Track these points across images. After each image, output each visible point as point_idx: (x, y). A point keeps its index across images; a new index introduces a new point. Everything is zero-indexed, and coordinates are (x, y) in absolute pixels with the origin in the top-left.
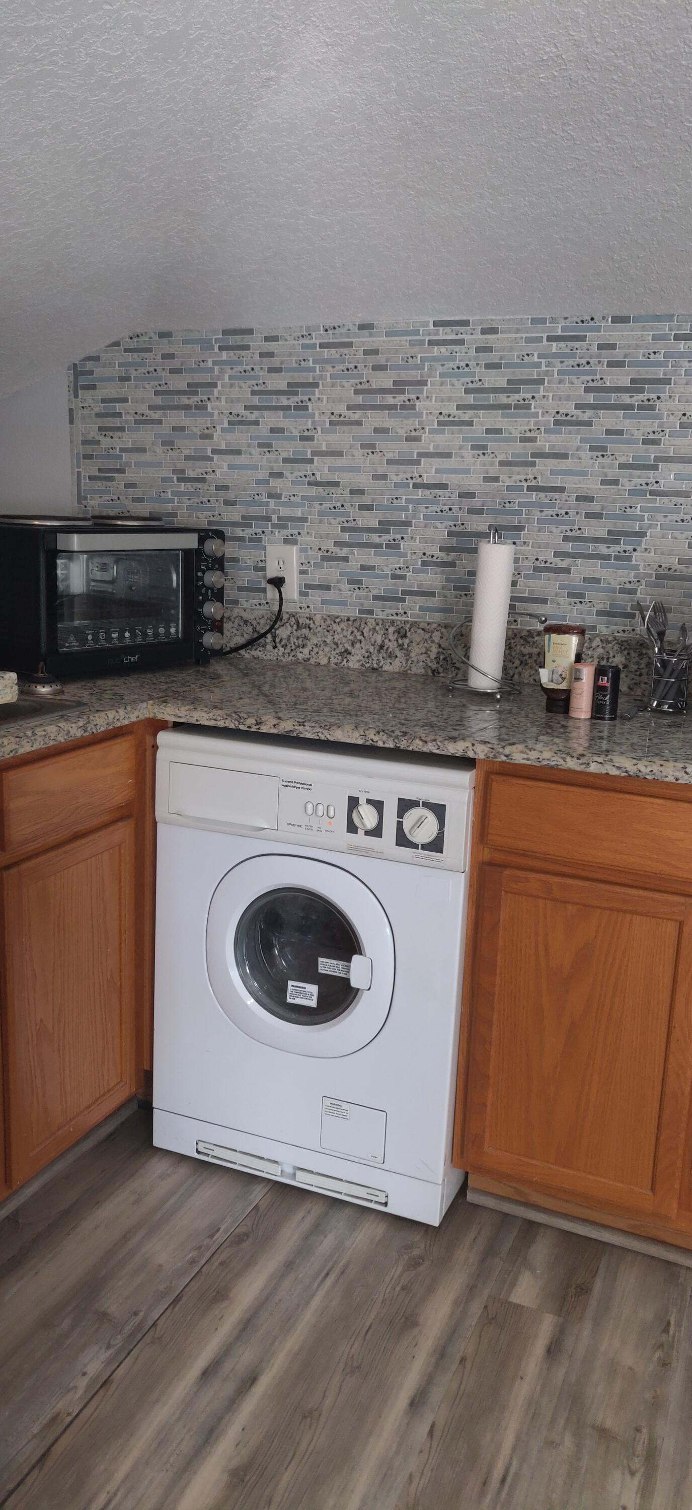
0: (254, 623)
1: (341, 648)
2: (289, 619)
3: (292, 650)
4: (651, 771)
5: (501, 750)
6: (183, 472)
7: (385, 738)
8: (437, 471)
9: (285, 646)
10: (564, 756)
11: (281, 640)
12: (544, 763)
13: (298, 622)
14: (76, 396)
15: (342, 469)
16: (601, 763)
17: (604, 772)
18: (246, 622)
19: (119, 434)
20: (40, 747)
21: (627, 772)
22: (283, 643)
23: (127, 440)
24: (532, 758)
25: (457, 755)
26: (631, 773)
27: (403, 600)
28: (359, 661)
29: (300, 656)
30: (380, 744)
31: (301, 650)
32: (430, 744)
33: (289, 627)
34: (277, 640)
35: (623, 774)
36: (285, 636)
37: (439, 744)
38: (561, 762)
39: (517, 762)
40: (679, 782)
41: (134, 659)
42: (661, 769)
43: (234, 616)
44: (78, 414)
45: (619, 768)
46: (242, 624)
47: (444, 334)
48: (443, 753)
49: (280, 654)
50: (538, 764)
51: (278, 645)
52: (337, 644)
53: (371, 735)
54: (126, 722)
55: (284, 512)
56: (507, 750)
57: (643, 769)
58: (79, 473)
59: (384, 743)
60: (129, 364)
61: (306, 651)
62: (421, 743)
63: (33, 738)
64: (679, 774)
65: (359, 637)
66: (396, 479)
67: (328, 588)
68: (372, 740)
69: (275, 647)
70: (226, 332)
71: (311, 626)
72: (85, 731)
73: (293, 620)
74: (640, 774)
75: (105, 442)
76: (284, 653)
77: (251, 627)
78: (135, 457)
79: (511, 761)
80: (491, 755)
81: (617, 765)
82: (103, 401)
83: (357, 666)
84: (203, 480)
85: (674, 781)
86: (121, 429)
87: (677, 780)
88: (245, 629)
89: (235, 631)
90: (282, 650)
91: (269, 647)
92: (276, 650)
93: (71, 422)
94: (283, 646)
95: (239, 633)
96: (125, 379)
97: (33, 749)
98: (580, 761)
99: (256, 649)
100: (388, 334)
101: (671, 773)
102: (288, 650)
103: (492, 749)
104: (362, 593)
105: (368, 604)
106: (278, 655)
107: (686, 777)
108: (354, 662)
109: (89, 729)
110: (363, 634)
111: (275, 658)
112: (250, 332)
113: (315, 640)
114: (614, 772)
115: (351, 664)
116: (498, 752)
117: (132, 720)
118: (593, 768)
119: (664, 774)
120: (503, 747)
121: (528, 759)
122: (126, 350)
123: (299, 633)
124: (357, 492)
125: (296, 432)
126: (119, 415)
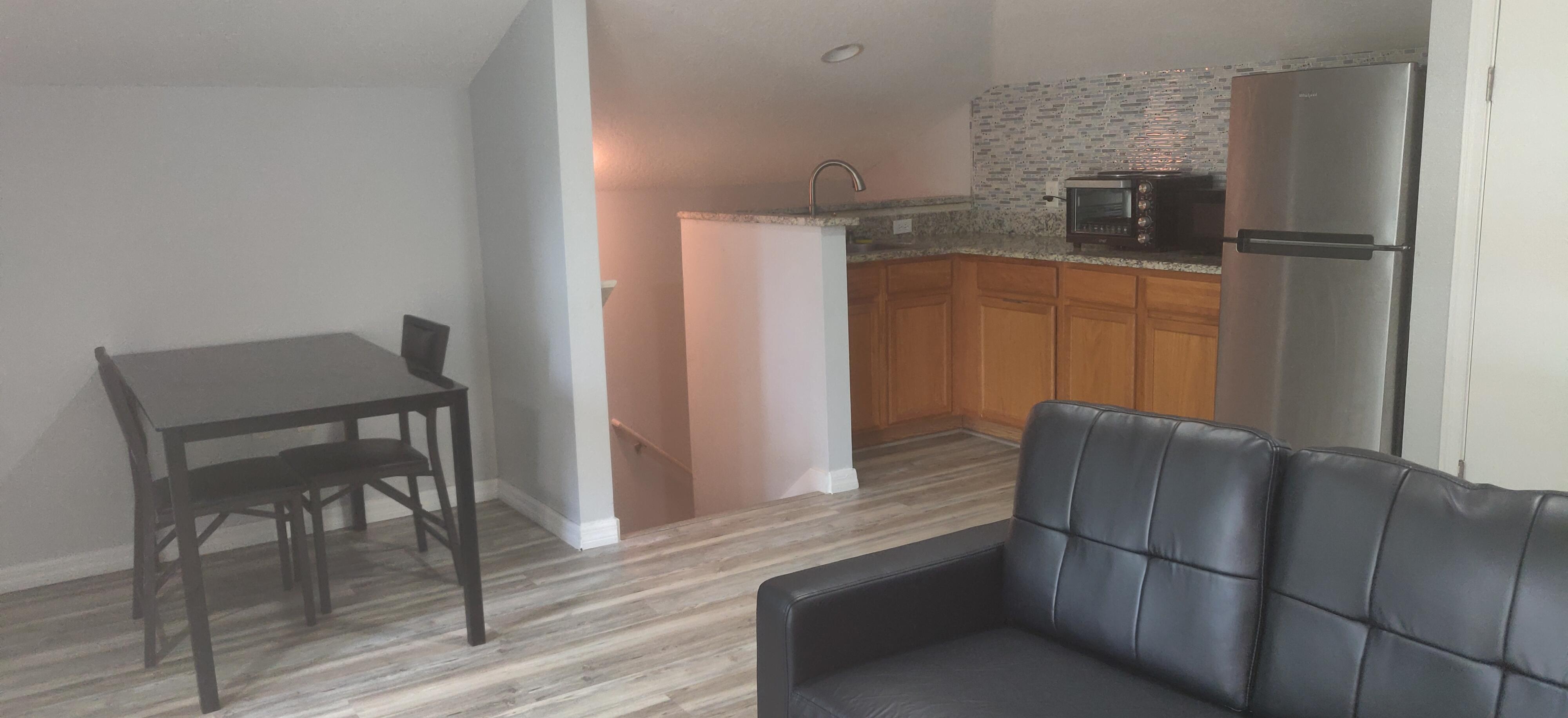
0: (1039, 218)
6: (1013, 149)
8: (1112, 143)
12: (1079, 261)
13: (1056, 217)
14: (973, 116)
15: (1073, 144)
18: (1036, 218)
19: (989, 133)
21: (1103, 263)
23: (992, 135)
29: (1057, 234)
33: (1053, 220)
34: (1048, 227)
36: (1051, 225)
43: (1031, 216)
44: (973, 123)
46: (1034, 220)
47: (1113, 80)
50: (1075, 262)
55: (1053, 165)
58: (973, 152)
60: (993, 100)
61: (1060, 231)
64: (1119, 263)
66: (1096, 148)
69: (1047, 230)
70: (1030, 84)
71: (1062, 219)
73: (1054, 217)
75: (984, 137)
76: (1051, 233)
78: (995, 143)
79: (1068, 262)
82: (983, 117)
84: (1021, 152)
86: (990, 130)
88: (1036, 222)
89: (1032, 223)
90: (1050, 231)
91: (1045, 230)
93: (971, 128)
94: (1050, 229)
96: (991, 107)
100: (1092, 82)
102: (1052, 231)
106: (1049, 234)
111: (1047, 235)
112: (1038, 83)
114: (1100, 263)
121: (1074, 260)
122: (992, 94)
123: (1057, 222)
124: (1080, 155)
125: (1057, 128)
126: (989, 124)
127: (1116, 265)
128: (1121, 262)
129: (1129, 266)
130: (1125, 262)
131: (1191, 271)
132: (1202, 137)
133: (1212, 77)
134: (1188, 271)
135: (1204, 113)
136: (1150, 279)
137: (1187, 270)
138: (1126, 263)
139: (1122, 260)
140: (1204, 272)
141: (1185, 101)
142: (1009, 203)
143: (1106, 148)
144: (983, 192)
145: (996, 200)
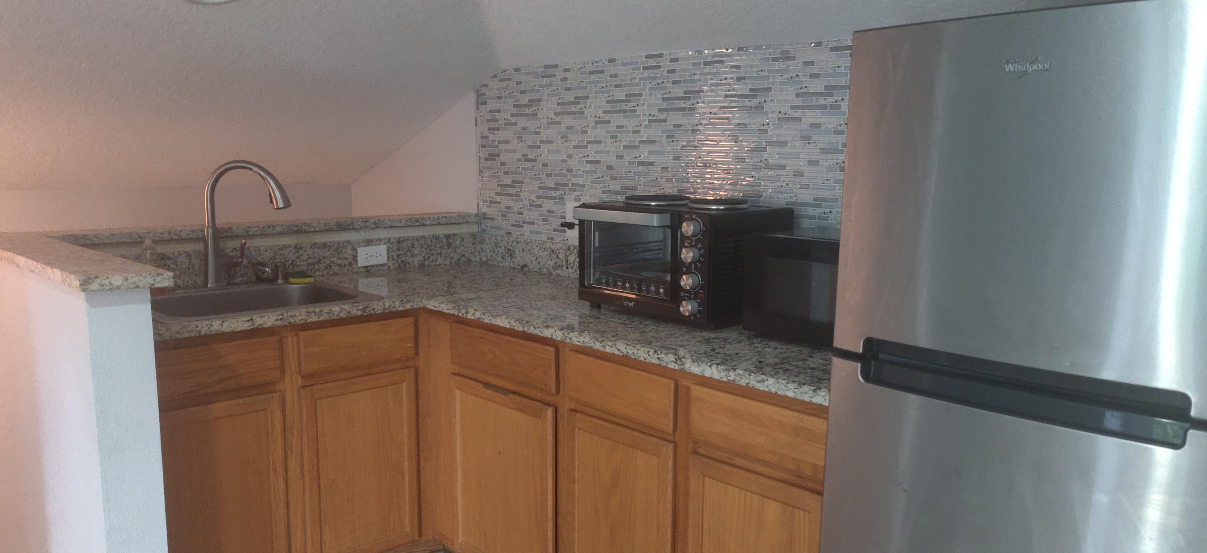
0: (557, 252)
2: (574, 250)
3: (575, 270)
4: (633, 353)
5: (567, 335)
6: (526, 155)
7: (518, 325)
8: (650, 153)
9: (572, 267)
10: (595, 340)
11: (570, 264)
12: (586, 344)
14: (478, 109)
15: (601, 152)
16: (611, 346)
17: (612, 352)
18: (553, 251)
19: (497, 132)
21: (622, 353)
22: (571, 265)
23: (501, 136)
24: (581, 341)
25: (549, 337)
26: (624, 354)
32: (537, 329)
33: (574, 255)
34: (568, 264)
35: (621, 354)
36: (572, 261)
37: (541, 330)
38: (593, 345)
39: (574, 343)
40: (646, 361)
42: (638, 352)
43: (547, 247)
44: (479, 119)
45: (619, 350)
46: (551, 252)
47: (652, 62)
48: (543, 335)
49: (570, 272)
50: (582, 345)
51: (569, 267)
53: (513, 323)
55: (575, 180)
57: (629, 351)
58: (480, 156)
59: (518, 328)
60: (502, 88)
62: (533, 329)
64: (646, 356)
66: (628, 159)
68: (513, 326)
70: (546, 67)
74: (628, 355)
75: (491, 137)
76: (571, 272)
77: (556, 255)
78: (505, 146)
79: (572, 343)
80: (563, 338)
81: (618, 348)
82: (491, 111)
84: (534, 160)
85: (644, 360)
86: (498, 129)
87: (645, 359)
88: (553, 256)
89: (548, 257)
90: (570, 270)
91: (565, 268)
92: (568, 270)
93: (476, 125)
94: (571, 268)
95: (550, 258)
96: (499, 98)
98: (602, 344)
99: (558, 269)
100: (624, 65)
101: (642, 355)
103: (564, 334)
106: (569, 273)
111: (567, 275)
112: (556, 66)
114: (617, 353)
116: (566, 337)
118: (608, 349)
119: (639, 355)
121: (579, 342)
122: (500, 80)
124: (610, 167)
125: (579, 129)
126: (497, 120)
127: (642, 359)
128: (649, 355)
129: (662, 364)
130: (656, 356)
131: (766, 389)
132: (777, 149)
133: (793, 58)
134: (762, 389)
135: (780, 112)
136: (697, 391)
137: (760, 387)
138: (659, 358)
140: (790, 394)
141: (753, 93)
142: (522, 227)
143: (642, 159)
144: (491, 211)
145: (507, 222)
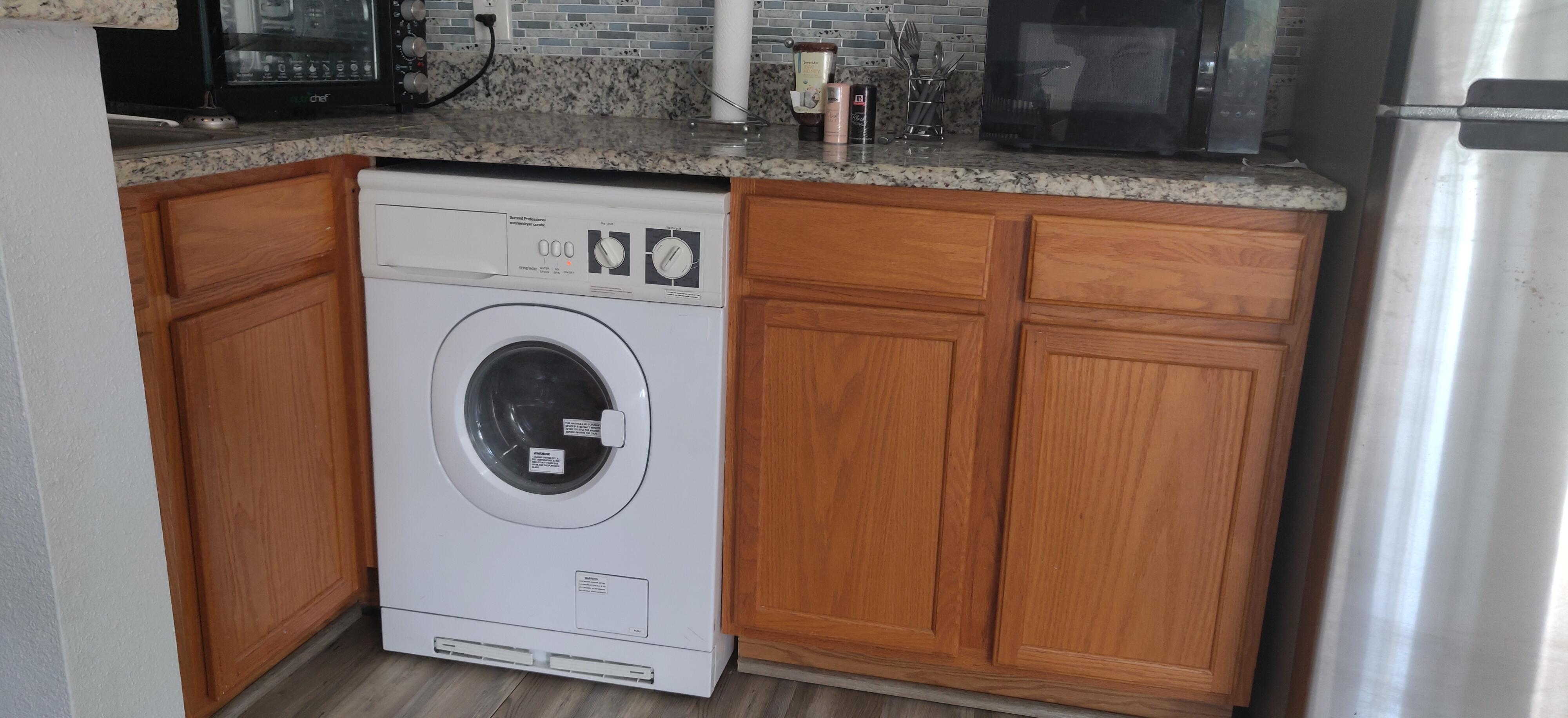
0: (463, 68)
1: (565, 93)
2: (503, 62)
3: (508, 98)
4: (920, 178)
5: (758, 166)
7: (627, 159)
9: (499, 93)
10: (827, 167)
11: (495, 87)
12: (806, 177)
13: (513, 65)
16: (866, 173)
17: (870, 182)
18: (453, 68)
20: (213, 172)
22: (497, 90)
24: (792, 172)
25: (710, 174)
26: (899, 182)
27: (632, 37)
28: (586, 106)
29: (518, 104)
30: (622, 168)
31: (519, 97)
32: (679, 164)
33: (503, 71)
35: (890, 184)
36: (499, 82)
38: (824, 175)
39: (776, 178)
40: (949, 187)
41: (323, 99)
42: (930, 175)
45: (885, 177)
48: (694, 173)
50: (798, 179)
52: (559, 88)
54: (319, 156)
56: (765, 166)
57: (911, 176)
61: (524, 98)
62: (668, 163)
63: (204, 160)
64: (950, 179)
65: (585, 79)
67: (546, 25)
68: (613, 163)
69: (488, 95)
71: (530, 68)
72: (270, 160)
73: (507, 63)
74: (908, 182)
77: (459, 74)
79: (771, 178)
80: (748, 172)
81: (883, 173)
83: (584, 112)
85: (944, 187)
87: (947, 186)
90: (496, 98)
95: (445, 81)
97: (206, 173)
98: (844, 172)
99: (466, 99)
101: (941, 178)
102: (503, 98)
103: (749, 164)
104: (585, 30)
105: (594, 41)
107: (957, 181)
108: (580, 108)
109: (274, 158)
110: (589, 76)
113: (534, 85)
114: (880, 182)
115: (577, 111)
116: (755, 168)
117: (327, 154)
118: (859, 179)
119: (933, 180)
120: (761, 162)
121: (788, 174)
123: (515, 77)
127: (940, 186)
128: (957, 177)
129: (984, 188)
130: (972, 176)
138: (978, 180)
139: (961, 172)
